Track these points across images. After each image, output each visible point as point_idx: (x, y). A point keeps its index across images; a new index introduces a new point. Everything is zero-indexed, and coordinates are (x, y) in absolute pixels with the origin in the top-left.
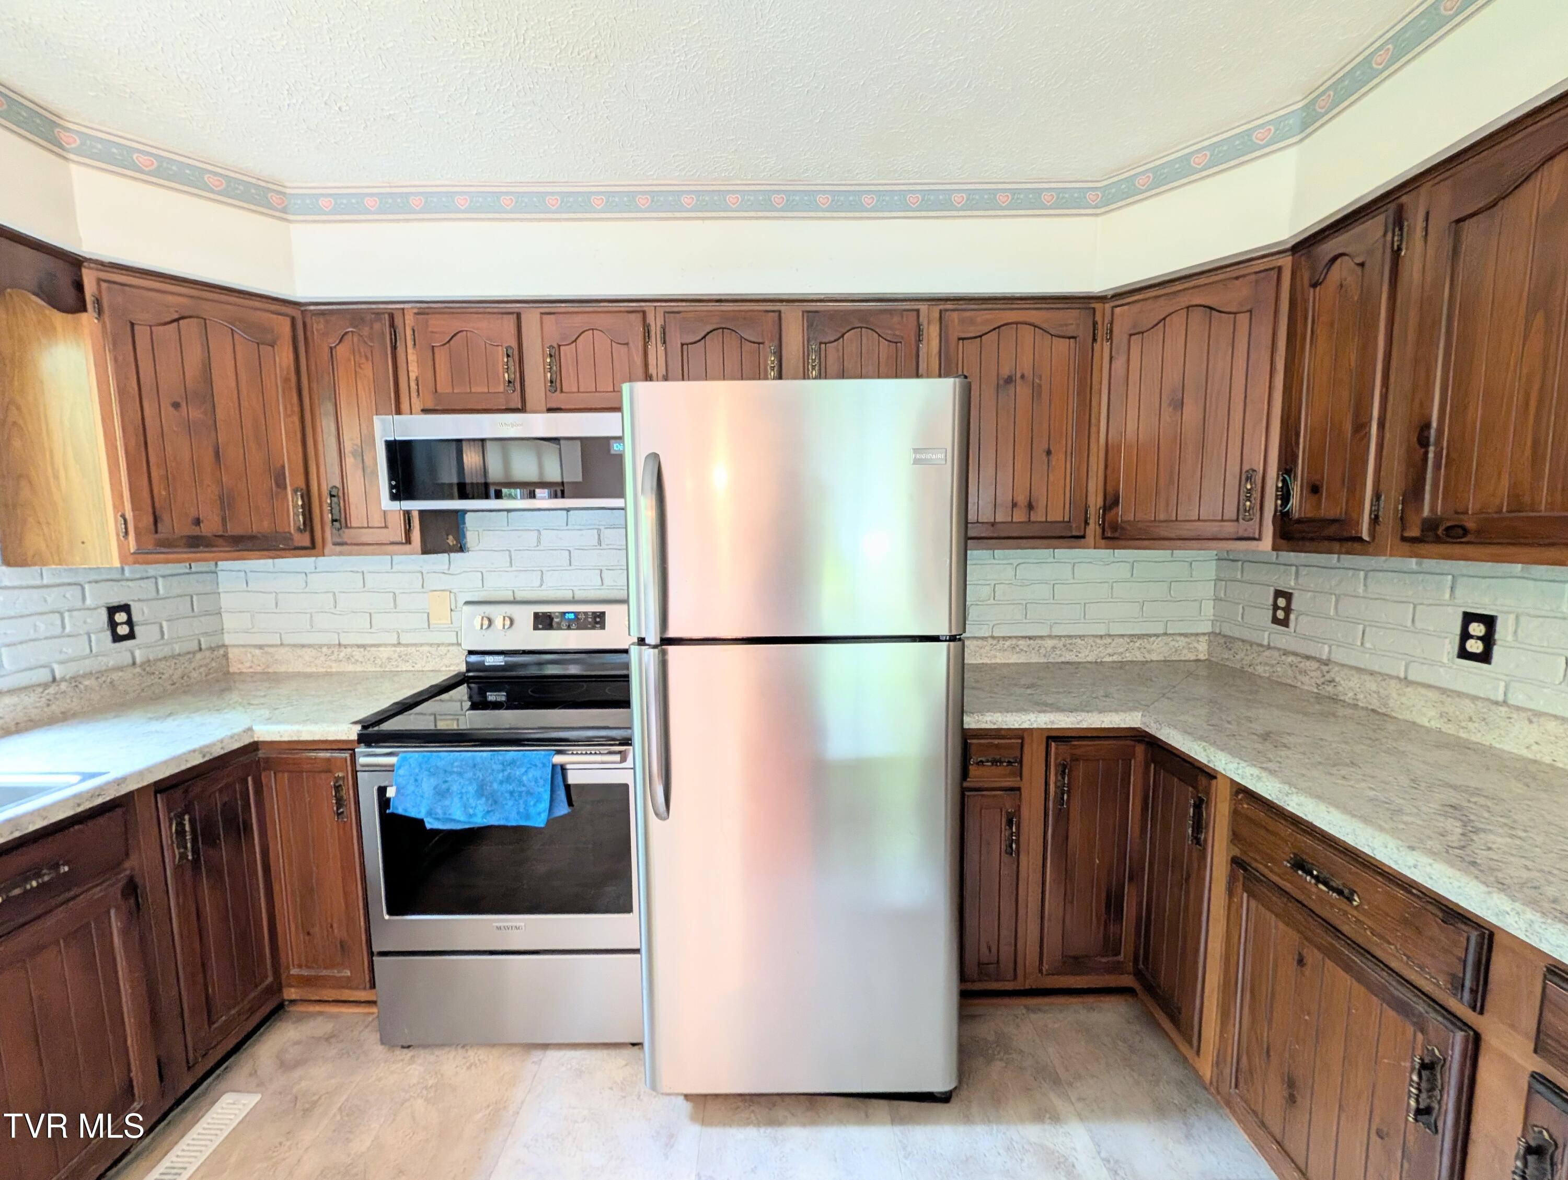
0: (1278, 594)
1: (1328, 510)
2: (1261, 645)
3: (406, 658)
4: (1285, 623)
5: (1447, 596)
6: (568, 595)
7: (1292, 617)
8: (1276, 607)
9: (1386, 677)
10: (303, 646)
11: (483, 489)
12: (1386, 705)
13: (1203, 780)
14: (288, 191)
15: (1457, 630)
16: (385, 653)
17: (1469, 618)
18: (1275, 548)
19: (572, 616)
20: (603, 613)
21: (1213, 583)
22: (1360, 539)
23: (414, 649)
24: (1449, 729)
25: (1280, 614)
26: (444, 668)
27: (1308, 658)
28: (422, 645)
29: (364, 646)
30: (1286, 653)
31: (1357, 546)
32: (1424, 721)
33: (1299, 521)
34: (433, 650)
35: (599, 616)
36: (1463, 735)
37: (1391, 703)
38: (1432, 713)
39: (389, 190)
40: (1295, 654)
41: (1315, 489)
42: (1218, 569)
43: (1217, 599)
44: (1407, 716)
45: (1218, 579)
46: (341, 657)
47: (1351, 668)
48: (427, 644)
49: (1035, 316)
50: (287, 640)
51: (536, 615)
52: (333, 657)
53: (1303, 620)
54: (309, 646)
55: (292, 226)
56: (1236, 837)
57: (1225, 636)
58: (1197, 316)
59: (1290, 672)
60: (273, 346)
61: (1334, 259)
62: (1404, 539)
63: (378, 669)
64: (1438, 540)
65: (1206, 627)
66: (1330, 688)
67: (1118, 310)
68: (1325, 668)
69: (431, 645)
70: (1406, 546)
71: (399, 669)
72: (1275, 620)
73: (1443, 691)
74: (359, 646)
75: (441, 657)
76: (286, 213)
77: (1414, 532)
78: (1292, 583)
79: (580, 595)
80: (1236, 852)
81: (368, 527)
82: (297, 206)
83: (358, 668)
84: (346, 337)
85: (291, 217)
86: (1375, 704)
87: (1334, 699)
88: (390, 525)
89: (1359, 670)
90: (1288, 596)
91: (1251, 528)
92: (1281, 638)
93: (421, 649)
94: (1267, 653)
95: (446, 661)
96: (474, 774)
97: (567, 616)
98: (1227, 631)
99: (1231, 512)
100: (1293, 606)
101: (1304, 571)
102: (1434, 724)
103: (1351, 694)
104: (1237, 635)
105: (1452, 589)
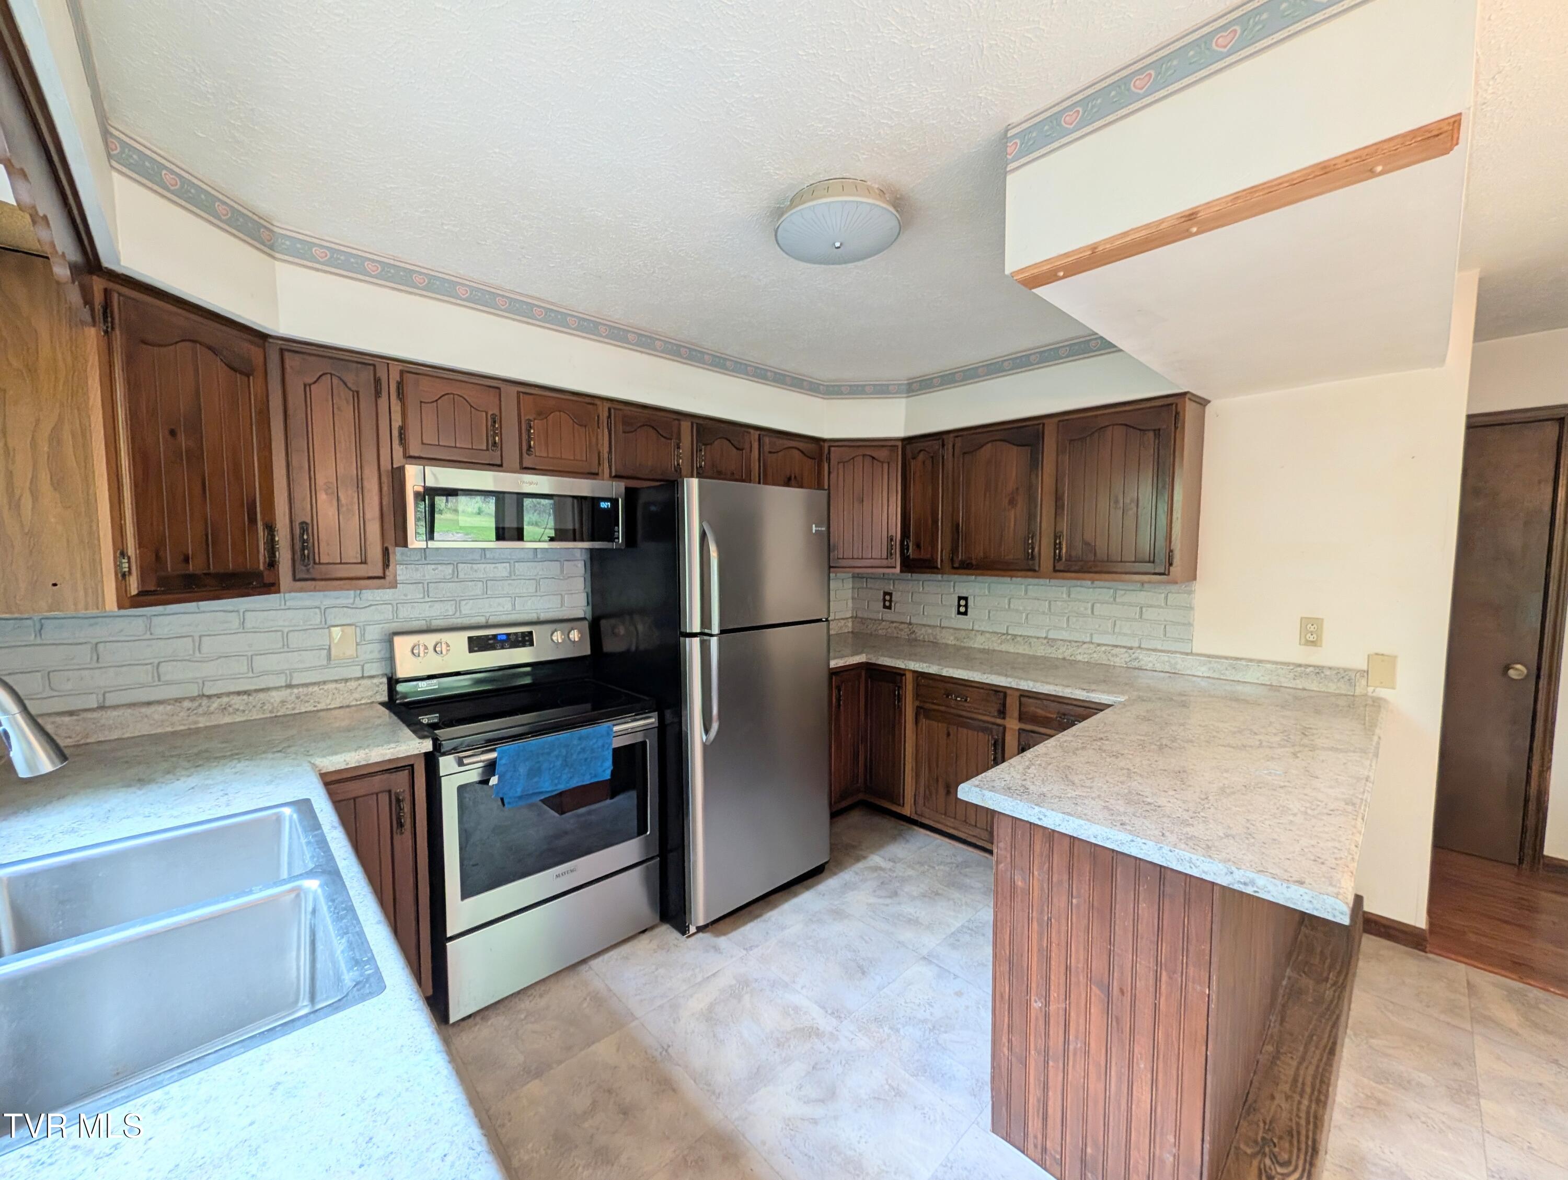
0: (885, 594)
1: (924, 555)
2: (879, 620)
3: (306, 699)
4: (889, 608)
5: (952, 590)
6: (482, 620)
7: (893, 604)
8: (884, 600)
9: (935, 627)
10: (149, 704)
11: (516, 533)
12: (936, 638)
13: (898, 677)
14: (275, 229)
15: (956, 603)
16: (276, 696)
17: (960, 598)
18: (902, 571)
19: (504, 637)
20: (531, 633)
21: (851, 591)
22: (937, 568)
23: (316, 688)
24: (958, 643)
25: (887, 604)
26: (354, 703)
27: (902, 623)
28: (325, 682)
29: (246, 693)
30: (893, 622)
31: (936, 570)
32: (949, 642)
33: (914, 560)
34: (341, 686)
35: (527, 636)
36: (962, 644)
37: (938, 637)
38: (952, 638)
39: (392, 262)
40: (896, 622)
41: (918, 546)
42: (853, 582)
43: (853, 598)
44: (944, 641)
45: (853, 588)
46: (212, 709)
47: (920, 625)
48: (332, 681)
49: (801, 445)
50: (111, 700)
51: (470, 639)
52: (200, 711)
53: (898, 605)
54: (160, 702)
55: (277, 263)
56: (917, 696)
57: (860, 618)
58: (868, 460)
59: (895, 632)
60: (248, 376)
61: (921, 451)
62: (953, 568)
63: (269, 715)
64: (964, 568)
65: (849, 614)
66: (913, 636)
67: (832, 449)
68: (910, 627)
69: (336, 681)
70: (954, 571)
71: (297, 711)
72: (885, 607)
73: (955, 629)
74: (239, 693)
75: (351, 692)
76: (273, 250)
77: (956, 565)
78: (892, 588)
79: (493, 620)
80: (917, 703)
81: (341, 563)
82: (284, 246)
83: (238, 718)
84: (323, 377)
85: (277, 255)
86: (932, 639)
87: (916, 640)
88: (369, 560)
89: (924, 625)
90: (890, 594)
91: (890, 562)
92: (889, 615)
93: (326, 687)
94: (884, 623)
95: (357, 696)
96: (560, 751)
97: (499, 638)
98: (860, 615)
99: (884, 556)
100: (893, 599)
101: (896, 582)
102: (953, 643)
103: (922, 636)
104: (866, 616)
105: (954, 587)
